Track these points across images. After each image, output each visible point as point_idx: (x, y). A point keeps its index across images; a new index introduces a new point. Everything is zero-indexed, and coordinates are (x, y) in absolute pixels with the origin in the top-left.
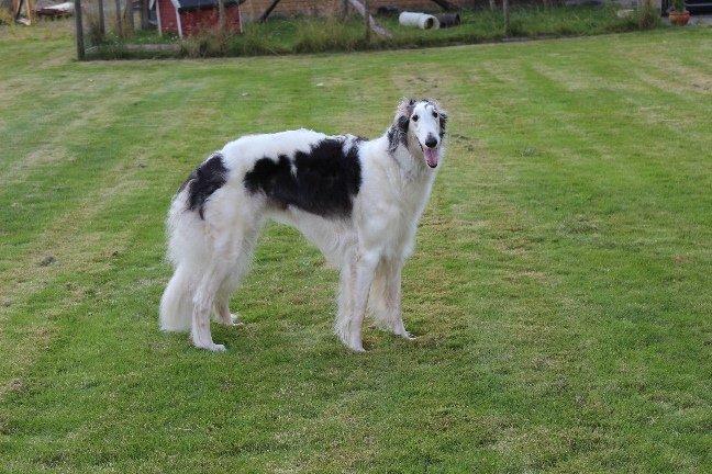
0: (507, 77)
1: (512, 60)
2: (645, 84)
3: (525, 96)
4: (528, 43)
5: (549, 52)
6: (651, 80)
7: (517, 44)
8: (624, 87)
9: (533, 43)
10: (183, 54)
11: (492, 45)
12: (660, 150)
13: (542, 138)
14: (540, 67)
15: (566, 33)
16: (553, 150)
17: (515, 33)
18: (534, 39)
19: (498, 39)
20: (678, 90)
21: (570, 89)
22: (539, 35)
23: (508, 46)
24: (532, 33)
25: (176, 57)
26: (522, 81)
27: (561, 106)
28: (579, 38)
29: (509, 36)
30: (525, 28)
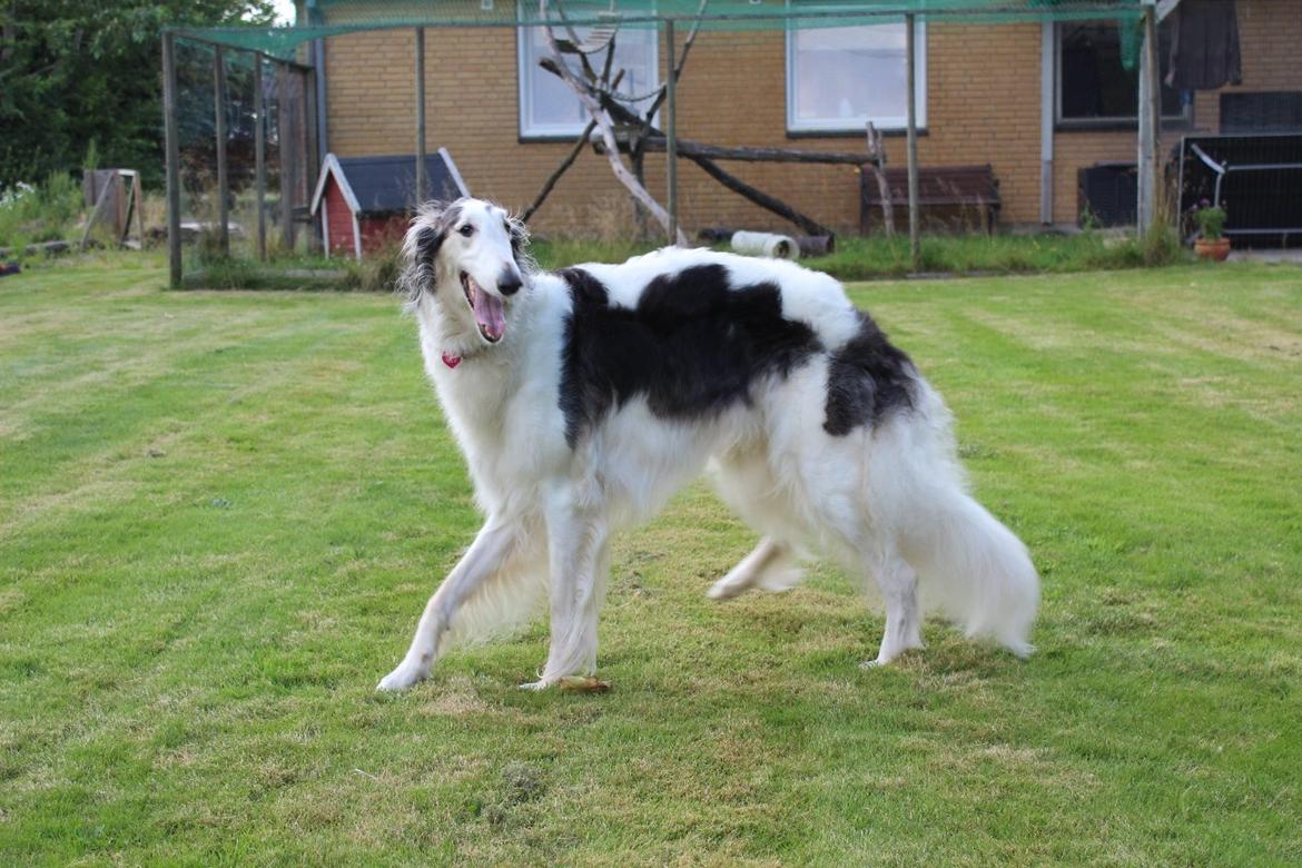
0: (916, 327)
1: (926, 305)
2: (1175, 343)
3: (952, 355)
4: (952, 281)
5: (991, 294)
6: (1187, 338)
7: (934, 283)
8: (1139, 346)
9: (961, 281)
10: (352, 283)
11: (889, 283)
12: (1246, 454)
13: (992, 425)
14: (978, 314)
15: (1018, 267)
16: (1018, 449)
17: (930, 266)
18: (963, 276)
19: (900, 274)
20: (1246, 355)
21: (1038, 346)
22: (973, 270)
23: (916, 285)
24: (957, 265)
25: (337, 289)
26: (944, 334)
27: (1024, 372)
28: (1041, 277)
29: (919, 272)
30: (946, 258)
